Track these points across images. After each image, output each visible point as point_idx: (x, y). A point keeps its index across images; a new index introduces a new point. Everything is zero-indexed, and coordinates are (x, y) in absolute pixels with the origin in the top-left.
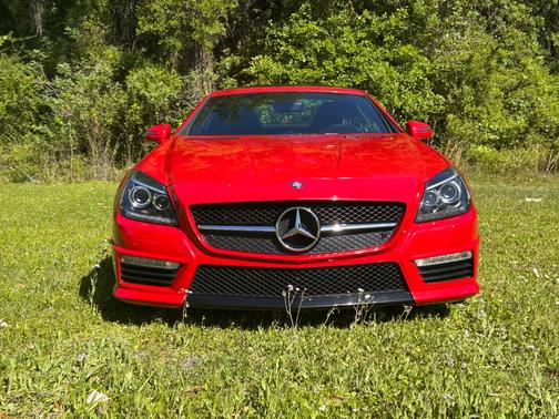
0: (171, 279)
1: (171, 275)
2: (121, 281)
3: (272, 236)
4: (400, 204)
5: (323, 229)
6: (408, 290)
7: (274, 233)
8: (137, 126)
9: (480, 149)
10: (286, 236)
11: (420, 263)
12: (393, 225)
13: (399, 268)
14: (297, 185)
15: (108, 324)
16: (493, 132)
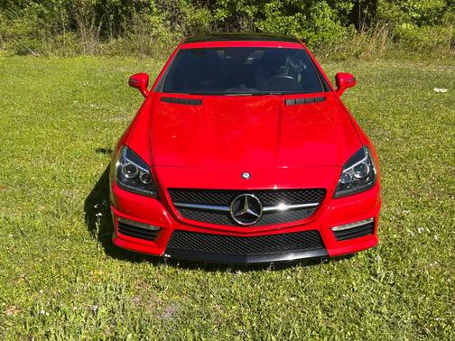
0: (155, 236)
1: (155, 234)
2: (119, 234)
3: (227, 213)
4: (322, 189)
5: (265, 209)
6: (325, 247)
7: (229, 212)
8: (117, 7)
9: (404, 26)
10: (237, 214)
11: (335, 229)
12: (317, 204)
13: (319, 233)
14: (246, 176)
15: (110, 260)
16: (416, 11)
